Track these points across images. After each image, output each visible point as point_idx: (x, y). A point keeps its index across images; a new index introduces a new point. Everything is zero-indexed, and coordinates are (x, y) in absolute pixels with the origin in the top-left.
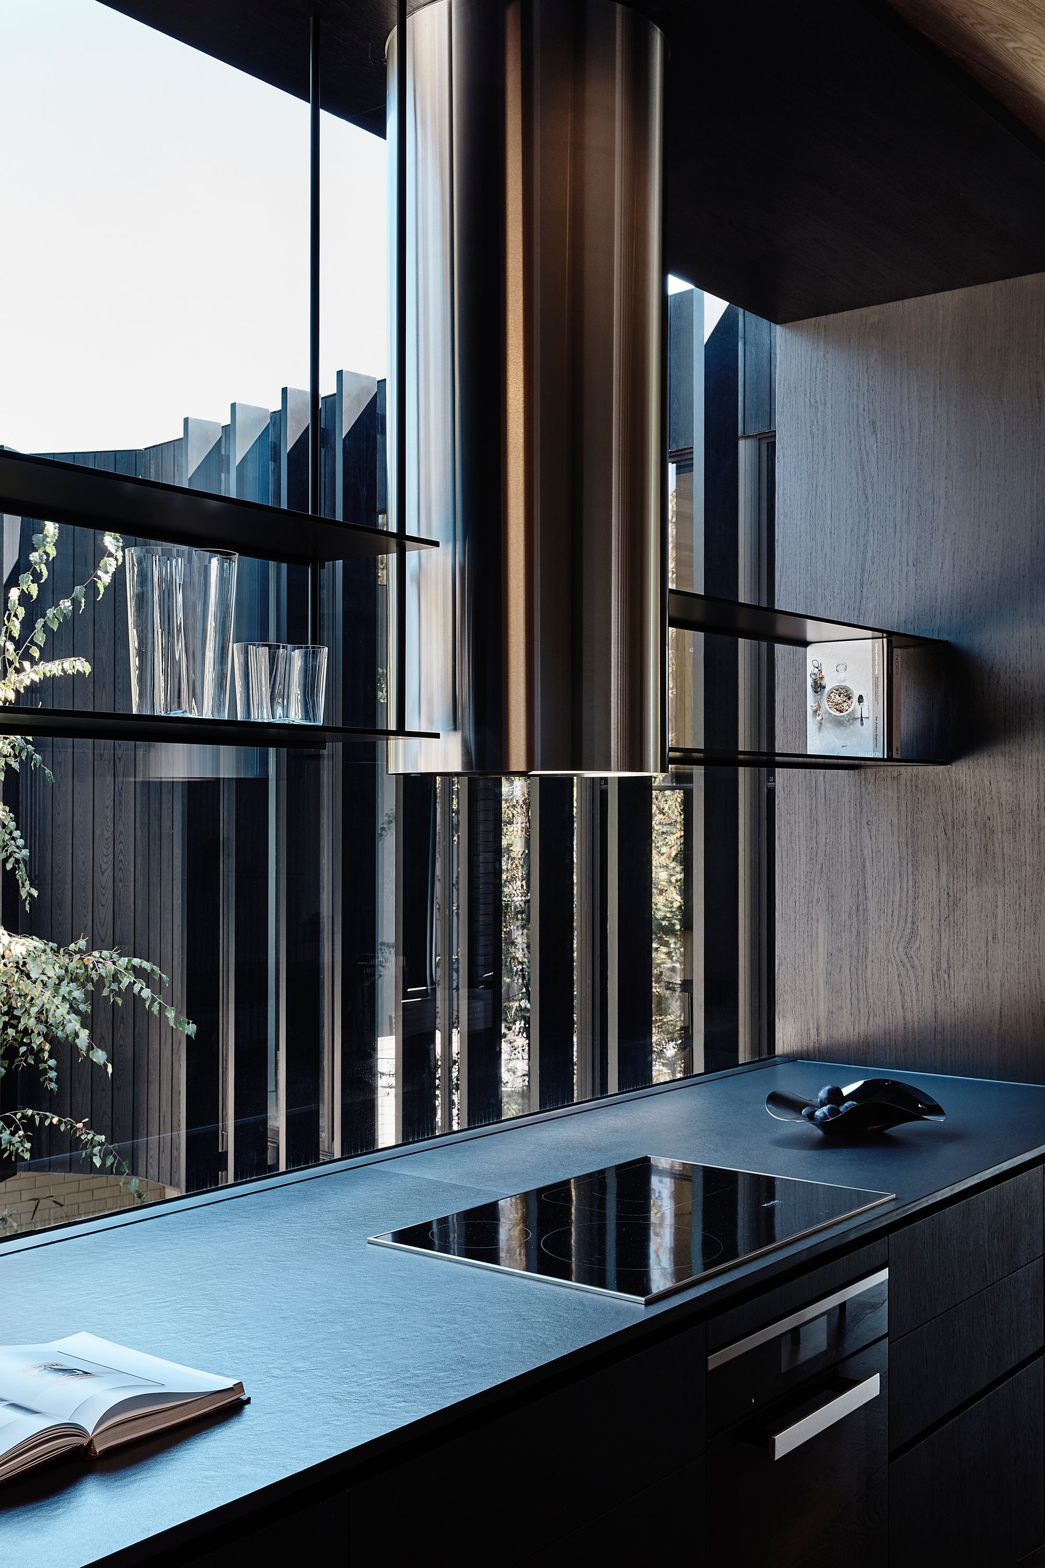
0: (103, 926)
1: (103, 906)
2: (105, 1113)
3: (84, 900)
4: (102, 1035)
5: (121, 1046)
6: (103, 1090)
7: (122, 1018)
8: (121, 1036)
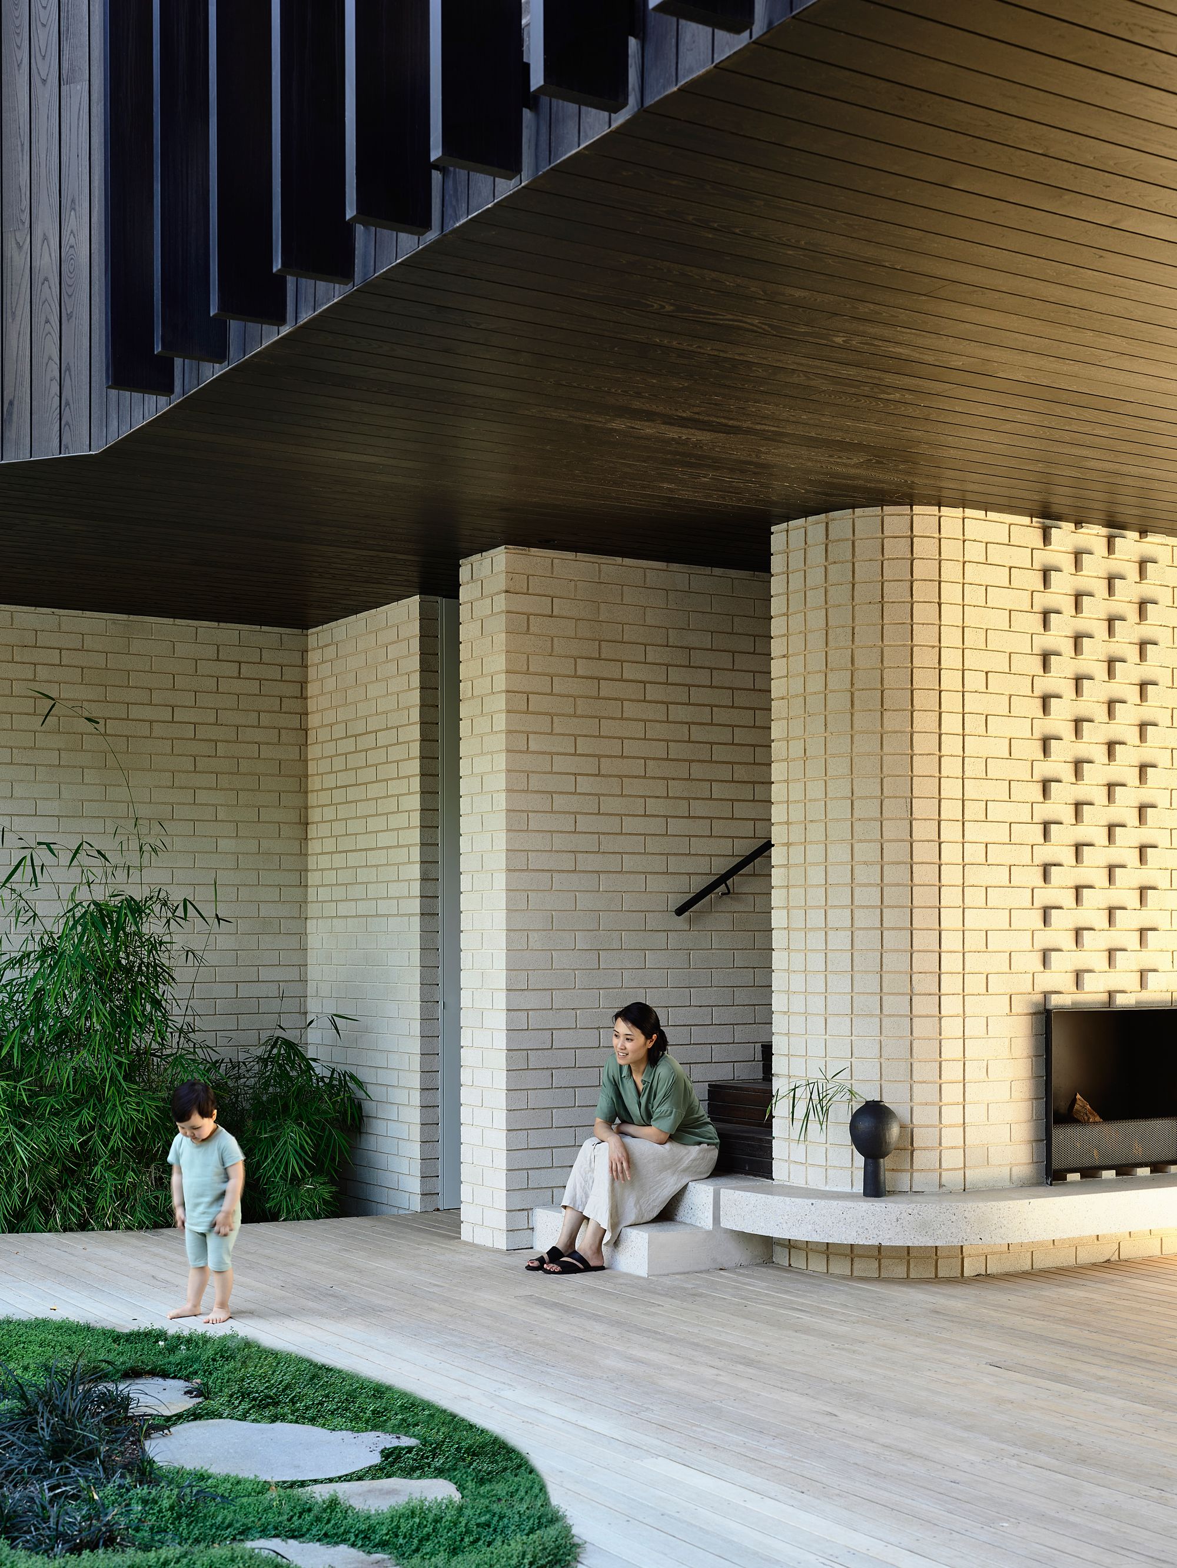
0: (44, 57)
1: (44, 25)
2: (50, 358)
3: (17, 23)
4: (44, 234)
5: (72, 247)
6: (47, 321)
7: (73, 201)
8: (72, 232)
